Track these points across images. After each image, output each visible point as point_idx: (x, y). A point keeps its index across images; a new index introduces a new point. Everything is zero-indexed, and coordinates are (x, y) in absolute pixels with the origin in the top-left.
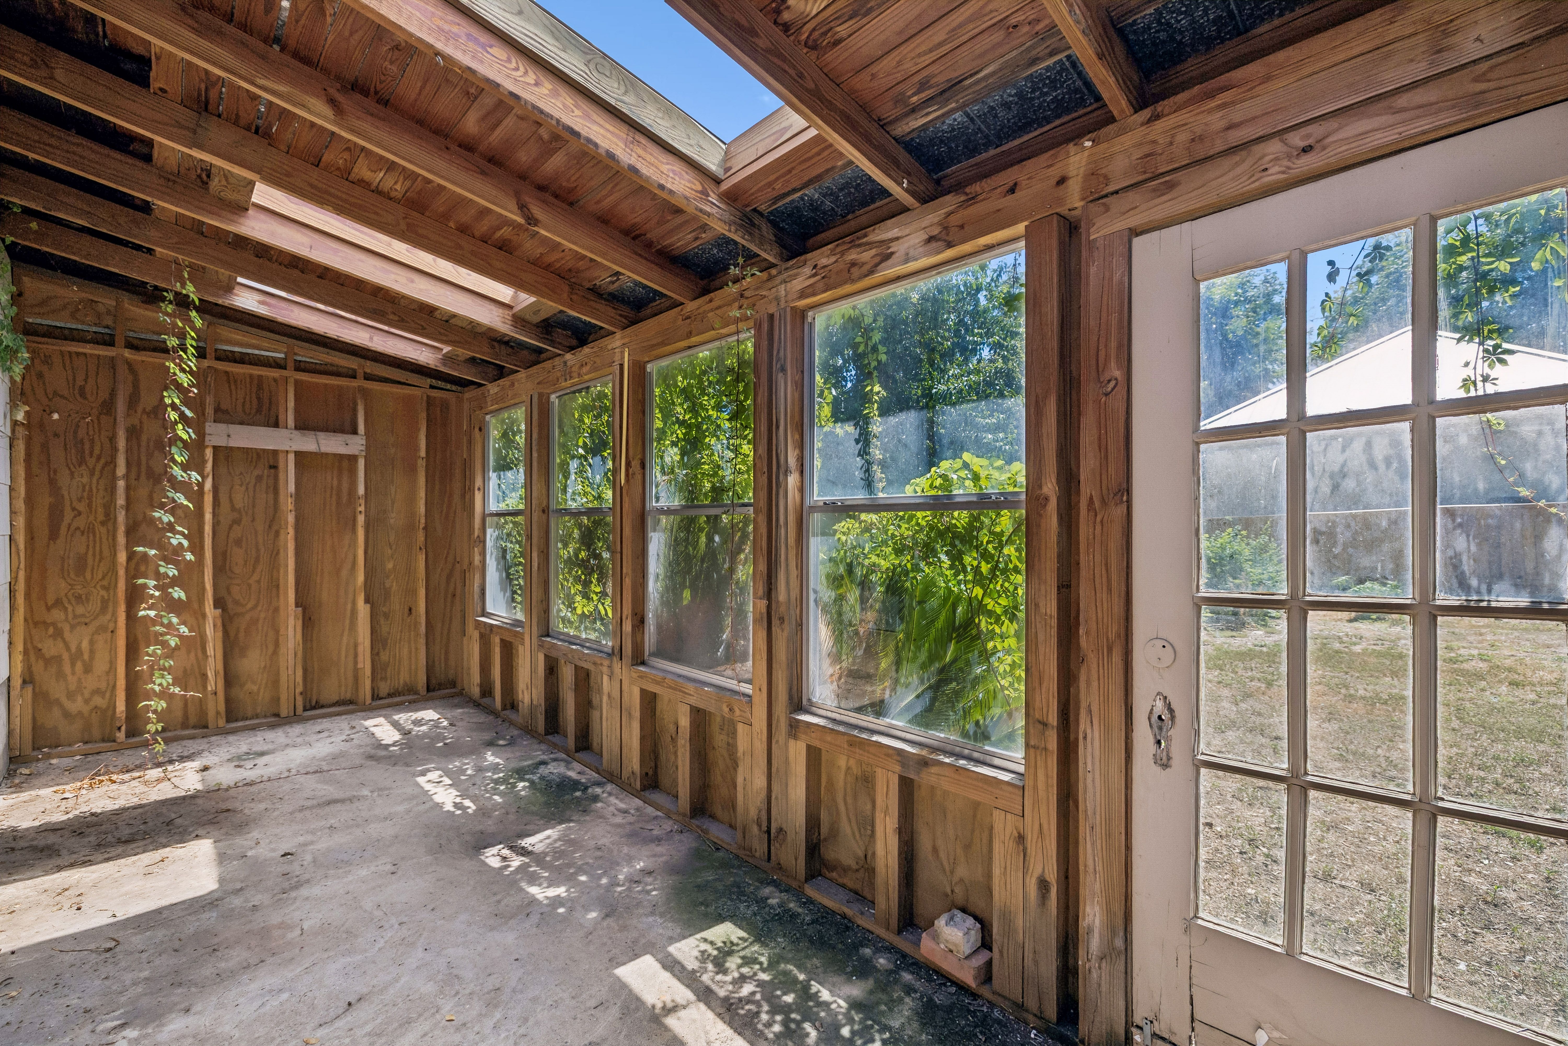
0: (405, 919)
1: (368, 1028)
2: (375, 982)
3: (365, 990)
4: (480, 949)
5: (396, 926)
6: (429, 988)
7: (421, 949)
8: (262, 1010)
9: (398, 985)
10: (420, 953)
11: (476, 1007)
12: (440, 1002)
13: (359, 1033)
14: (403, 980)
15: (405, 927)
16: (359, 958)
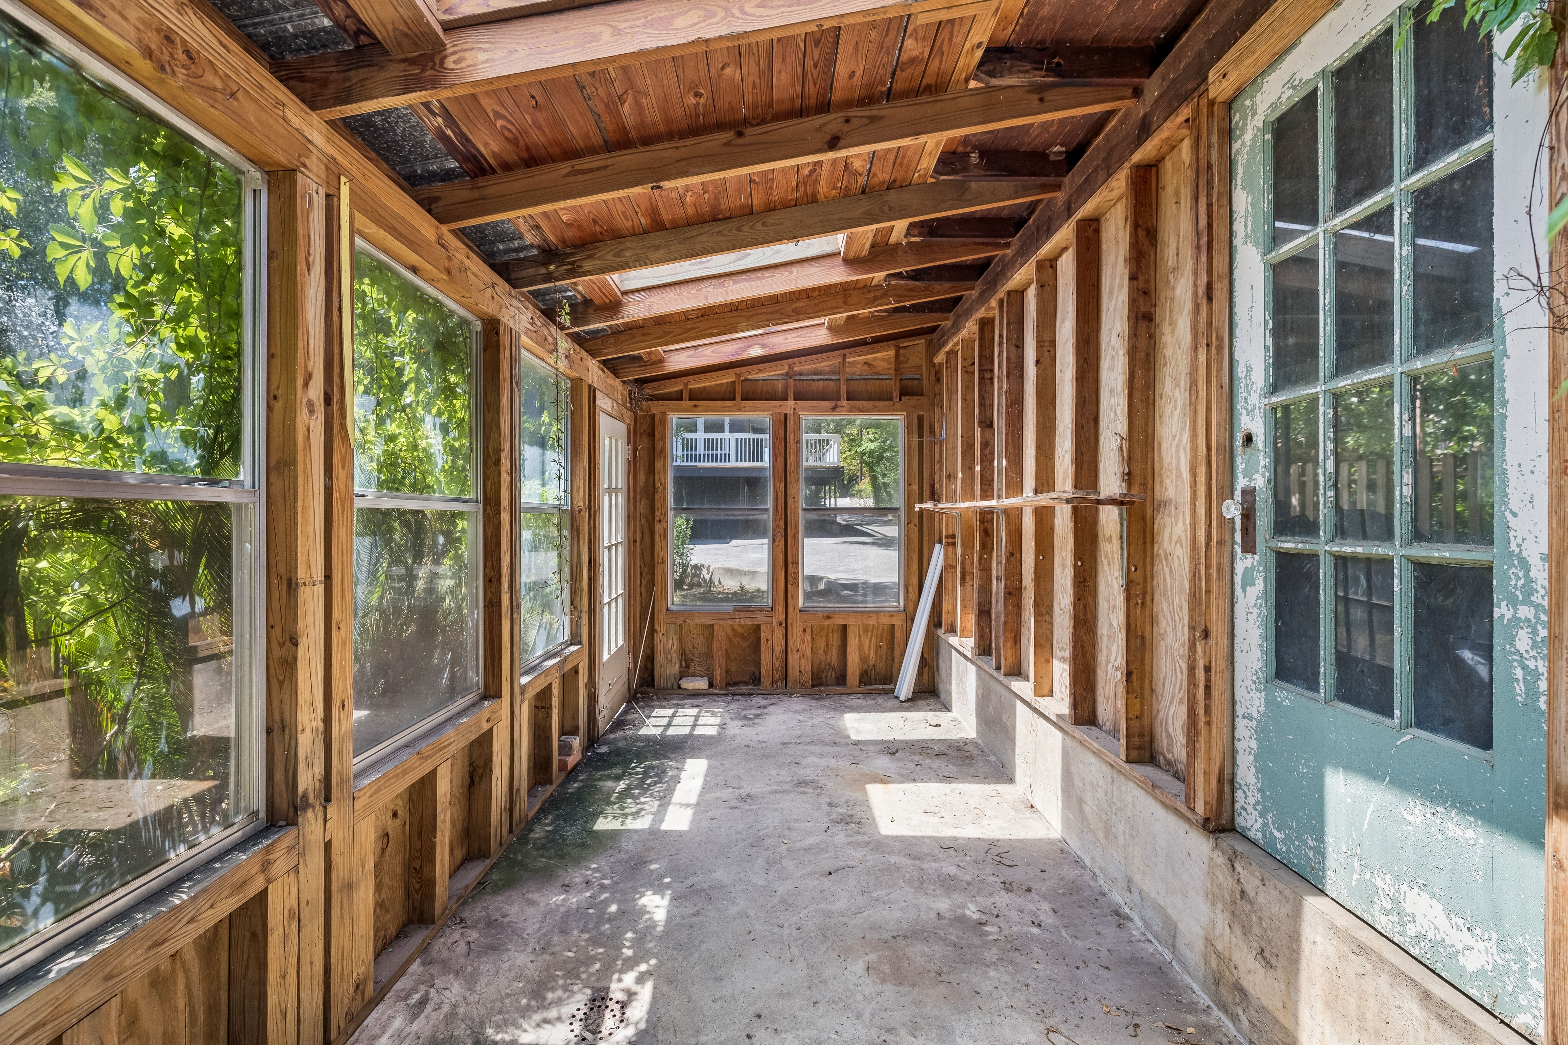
0: (777, 929)
1: (827, 855)
2: (816, 883)
3: (824, 879)
4: (743, 875)
5: (786, 925)
6: (787, 863)
7: (779, 894)
8: (888, 891)
9: (803, 872)
10: (781, 890)
11: (769, 842)
12: (785, 852)
13: (832, 854)
14: (799, 874)
15: (780, 922)
16: (822, 906)
